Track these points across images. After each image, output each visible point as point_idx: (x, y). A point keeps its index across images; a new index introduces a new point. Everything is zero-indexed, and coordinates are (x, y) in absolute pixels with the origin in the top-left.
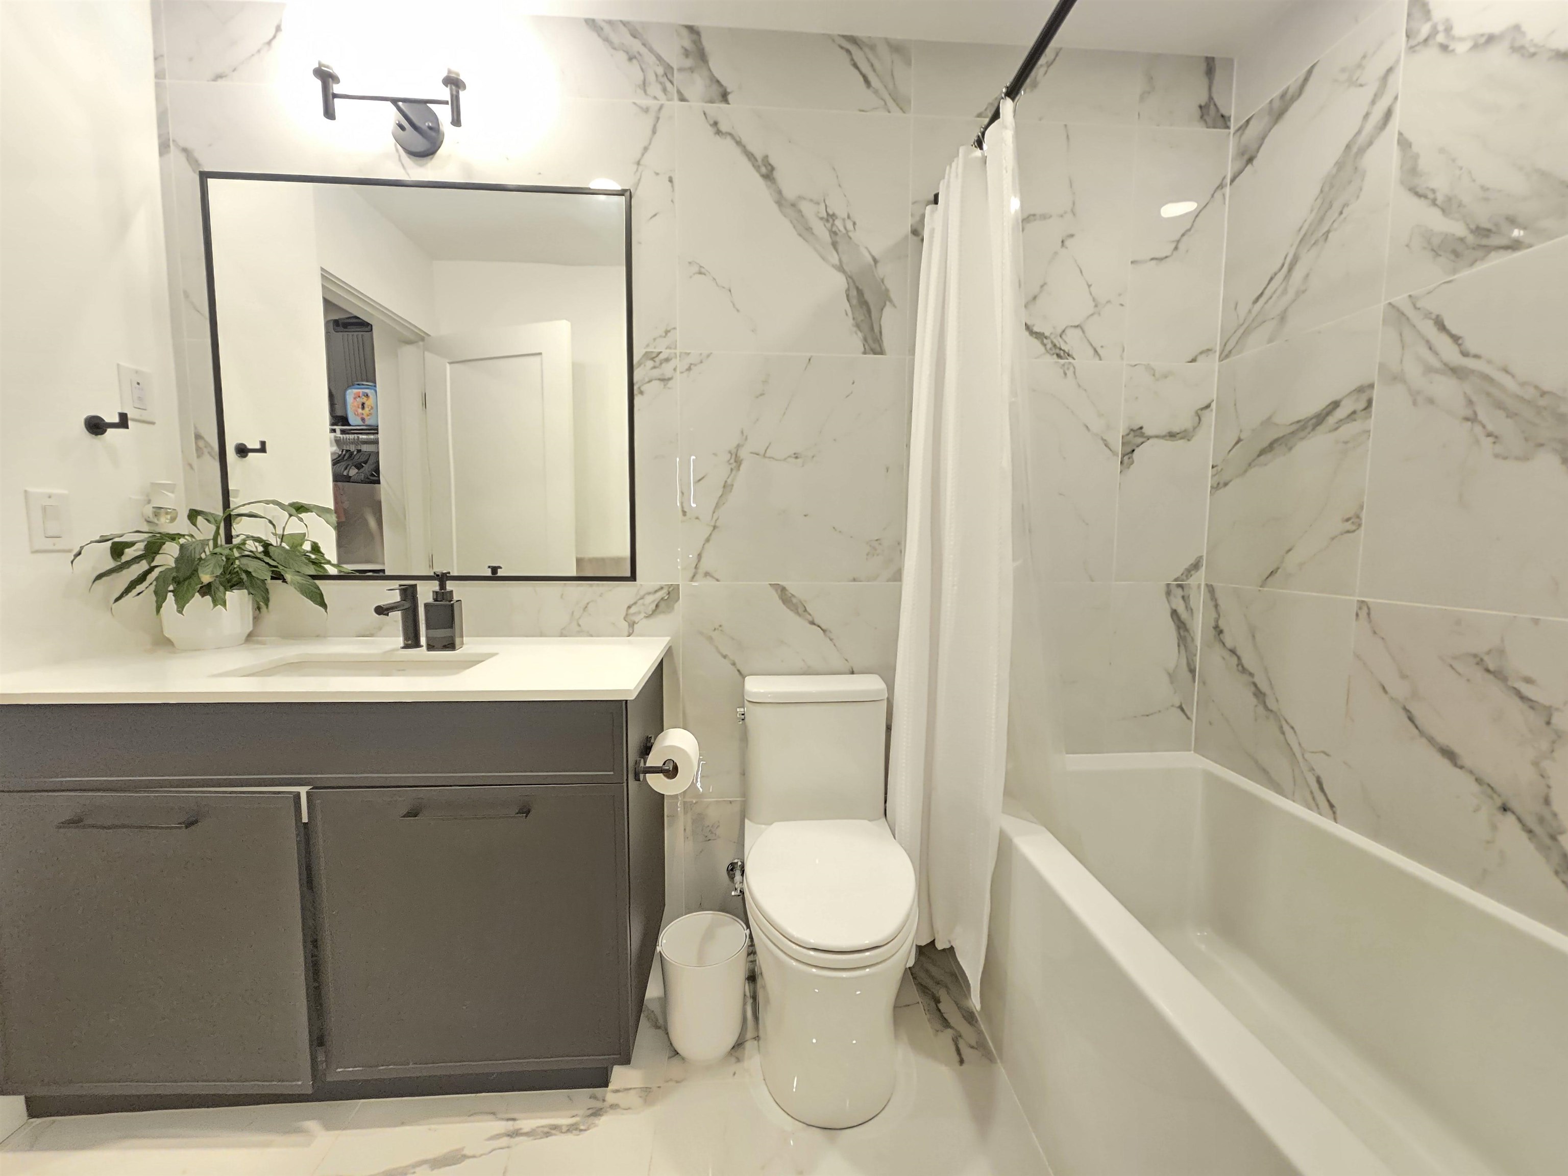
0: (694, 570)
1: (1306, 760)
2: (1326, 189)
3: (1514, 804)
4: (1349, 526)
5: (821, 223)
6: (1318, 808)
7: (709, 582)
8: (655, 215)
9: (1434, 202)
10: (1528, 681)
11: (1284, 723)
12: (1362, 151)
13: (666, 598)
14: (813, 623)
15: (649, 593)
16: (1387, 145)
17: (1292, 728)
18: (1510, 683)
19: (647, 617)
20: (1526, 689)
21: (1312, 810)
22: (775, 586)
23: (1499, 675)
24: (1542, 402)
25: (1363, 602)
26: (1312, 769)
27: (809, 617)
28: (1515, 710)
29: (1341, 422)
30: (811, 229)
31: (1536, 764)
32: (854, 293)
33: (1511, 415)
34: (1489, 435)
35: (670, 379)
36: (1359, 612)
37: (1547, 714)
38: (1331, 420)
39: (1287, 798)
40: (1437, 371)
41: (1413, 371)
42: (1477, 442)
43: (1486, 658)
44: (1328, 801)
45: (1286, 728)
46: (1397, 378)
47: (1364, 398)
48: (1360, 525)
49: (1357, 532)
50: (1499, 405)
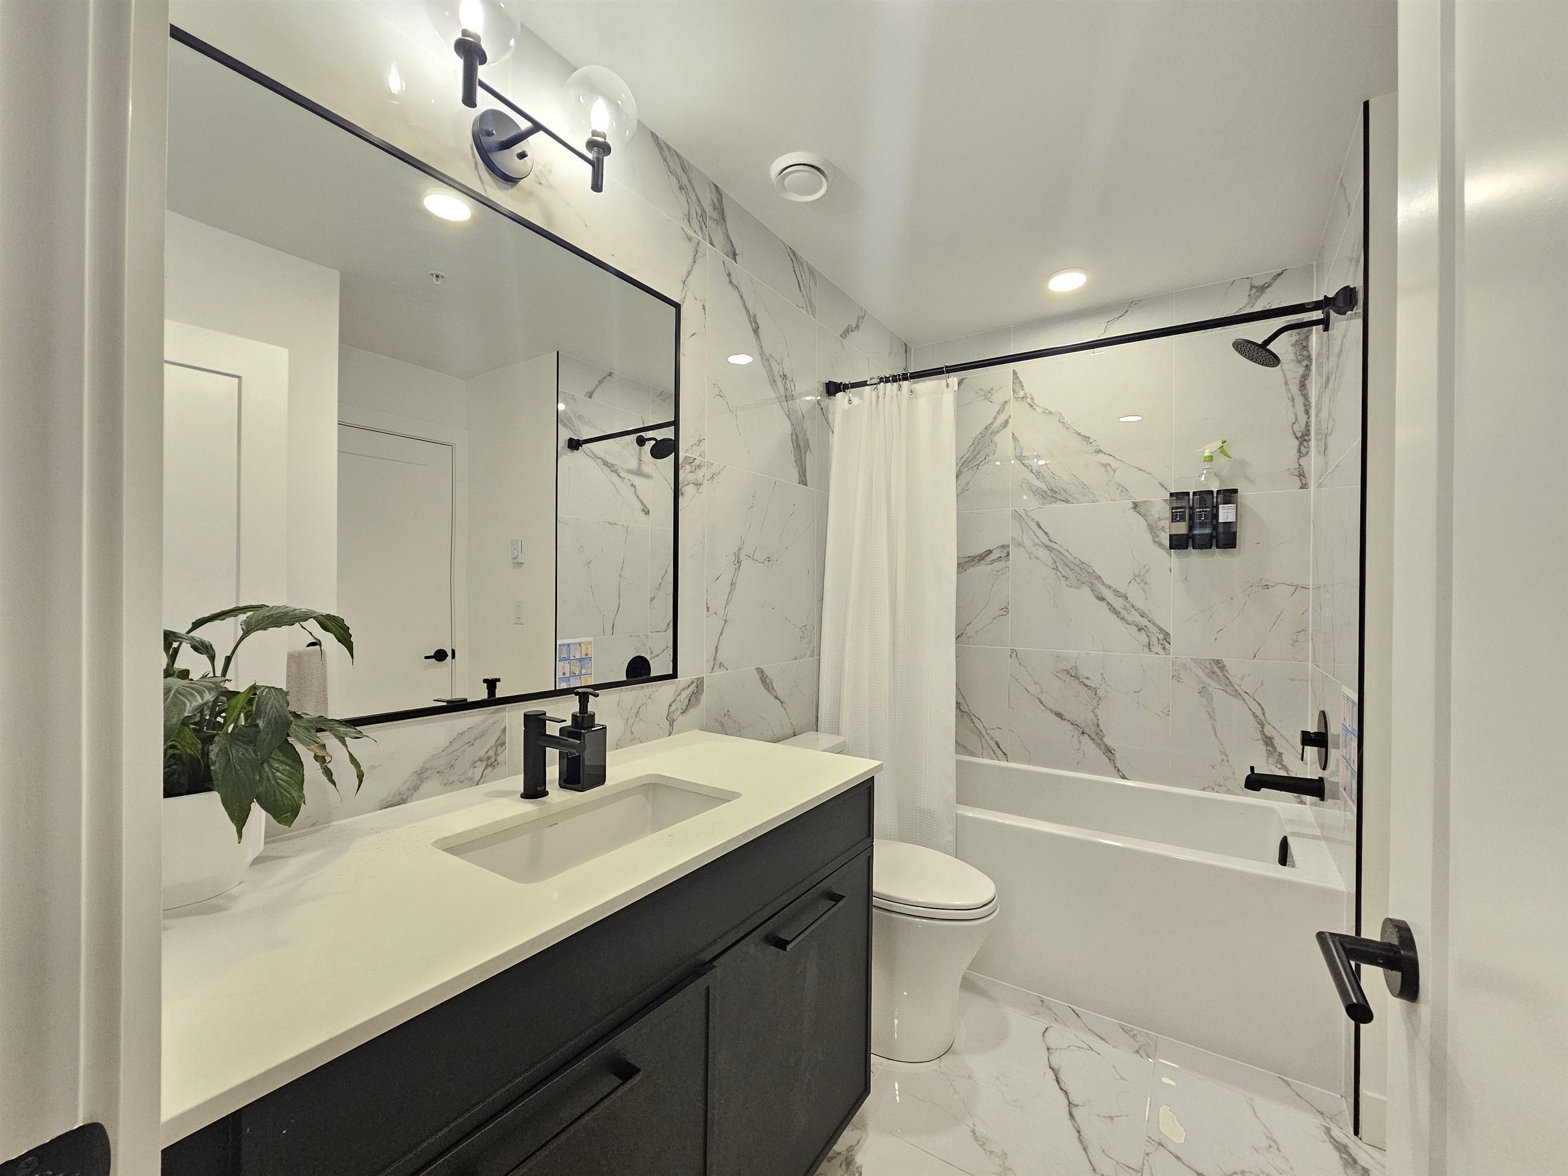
0: (713, 662)
1: (988, 734)
2: (976, 443)
3: (1086, 730)
4: (1002, 612)
5: (780, 379)
6: (998, 757)
7: (723, 671)
8: (694, 334)
9: (1032, 471)
10: (1087, 678)
11: (972, 716)
12: (994, 433)
13: (695, 691)
14: (776, 698)
15: (684, 689)
16: (1006, 434)
17: (979, 719)
18: (1080, 680)
19: (683, 712)
20: (1086, 682)
21: (994, 760)
22: (757, 669)
23: (1075, 677)
24: (1082, 566)
25: (1013, 649)
26: (992, 738)
27: (774, 693)
28: (1083, 691)
29: (993, 561)
30: (776, 382)
31: (1093, 712)
32: (794, 437)
33: (1071, 570)
34: (1064, 577)
35: (701, 485)
36: (1012, 655)
37: (1095, 690)
38: (989, 559)
39: (978, 757)
40: (1038, 545)
41: (1029, 544)
42: (1059, 579)
43: (1070, 671)
44: (1003, 752)
45: (975, 720)
46: (1020, 545)
47: (1005, 551)
48: (1008, 612)
49: (1007, 616)
50: (1066, 565)
